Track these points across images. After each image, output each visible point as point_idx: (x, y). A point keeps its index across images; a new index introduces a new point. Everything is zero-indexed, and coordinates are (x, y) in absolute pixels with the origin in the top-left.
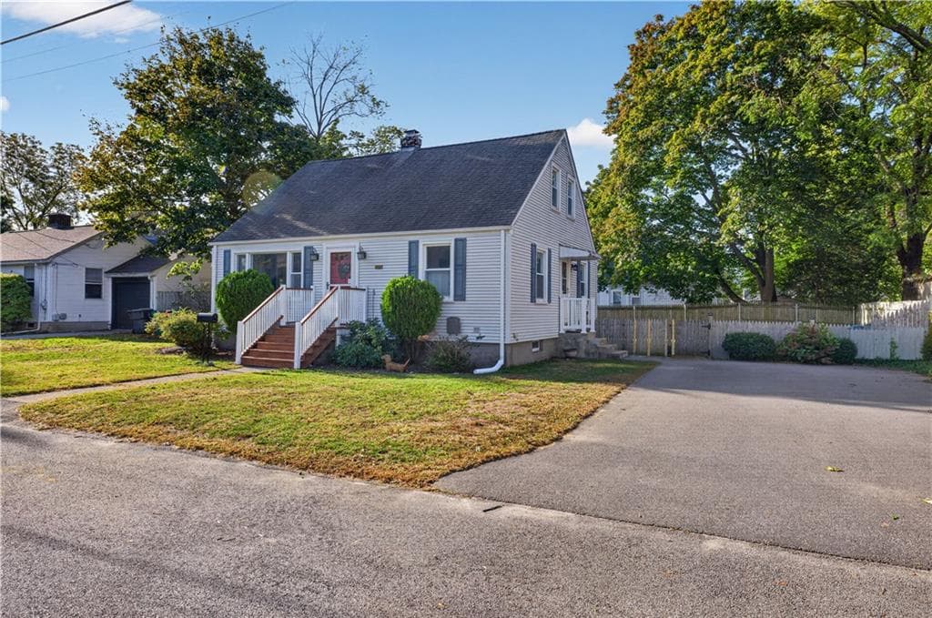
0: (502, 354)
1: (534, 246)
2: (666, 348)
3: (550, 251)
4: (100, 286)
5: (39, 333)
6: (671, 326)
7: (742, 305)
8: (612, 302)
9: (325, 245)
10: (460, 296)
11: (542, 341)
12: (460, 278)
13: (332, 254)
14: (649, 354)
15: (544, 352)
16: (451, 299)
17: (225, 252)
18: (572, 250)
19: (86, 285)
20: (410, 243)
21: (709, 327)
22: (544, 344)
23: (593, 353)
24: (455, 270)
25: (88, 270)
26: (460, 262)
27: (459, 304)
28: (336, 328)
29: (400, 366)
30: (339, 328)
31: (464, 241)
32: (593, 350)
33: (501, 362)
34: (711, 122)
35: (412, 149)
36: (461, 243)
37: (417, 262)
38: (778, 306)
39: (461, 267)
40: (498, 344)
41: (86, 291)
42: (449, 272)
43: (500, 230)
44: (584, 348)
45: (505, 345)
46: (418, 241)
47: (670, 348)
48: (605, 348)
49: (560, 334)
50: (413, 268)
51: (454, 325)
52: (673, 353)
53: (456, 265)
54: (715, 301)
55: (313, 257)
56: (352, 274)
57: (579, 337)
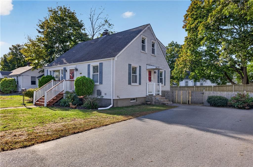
0: (112, 103)
1: (130, 65)
2: (187, 101)
3: (140, 67)
4: (35, 81)
5: (19, 94)
6: (189, 93)
7: (234, 85)
8: (193, 84)
9: (68, 67)
10: (101, 83)
11: (136, 98)
12: (101, 76)
13: (70, 70)
14: (181, 103)
15: (138, 102)
16: (98, 84)
17: (47, 70)
18: (150, 66)
19: (31, 81)
20: (88, 65)
21: (203, 93)
22: (138, 99)
23: (157, 103)
24: (100, 74)
25: (32, 77)
26: (101, 71)
27: (101, 85)
28: (63, 93)
29: (74, 106)
30: (64, 93)
31: (102, 63)
32: (157, 101)
33: (111, 106)
34: (214, 18)
35: (106, 36)
36: (101, 64)
37: (90, 72)
38: (249, 86)
39: (101, 73)
40: (111, 99)
41: (31, 83)
42: (98, 74)
43: (111, 59)
44: (154, 100)
45: (113, 100)
46: (90, 64)
47: (189, 101)
48: (161, 101)
49: (146, 96)
50: (89, 73)
51: (99, 93)
52: (190, 103)
53: (100, 72)
54: (228, 84)
55: (65, 71)
56: (74, 76)
57: (153, 97)
